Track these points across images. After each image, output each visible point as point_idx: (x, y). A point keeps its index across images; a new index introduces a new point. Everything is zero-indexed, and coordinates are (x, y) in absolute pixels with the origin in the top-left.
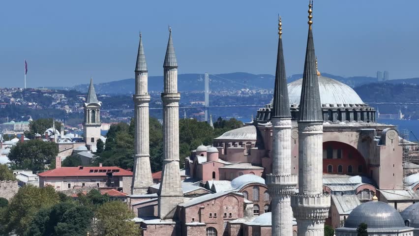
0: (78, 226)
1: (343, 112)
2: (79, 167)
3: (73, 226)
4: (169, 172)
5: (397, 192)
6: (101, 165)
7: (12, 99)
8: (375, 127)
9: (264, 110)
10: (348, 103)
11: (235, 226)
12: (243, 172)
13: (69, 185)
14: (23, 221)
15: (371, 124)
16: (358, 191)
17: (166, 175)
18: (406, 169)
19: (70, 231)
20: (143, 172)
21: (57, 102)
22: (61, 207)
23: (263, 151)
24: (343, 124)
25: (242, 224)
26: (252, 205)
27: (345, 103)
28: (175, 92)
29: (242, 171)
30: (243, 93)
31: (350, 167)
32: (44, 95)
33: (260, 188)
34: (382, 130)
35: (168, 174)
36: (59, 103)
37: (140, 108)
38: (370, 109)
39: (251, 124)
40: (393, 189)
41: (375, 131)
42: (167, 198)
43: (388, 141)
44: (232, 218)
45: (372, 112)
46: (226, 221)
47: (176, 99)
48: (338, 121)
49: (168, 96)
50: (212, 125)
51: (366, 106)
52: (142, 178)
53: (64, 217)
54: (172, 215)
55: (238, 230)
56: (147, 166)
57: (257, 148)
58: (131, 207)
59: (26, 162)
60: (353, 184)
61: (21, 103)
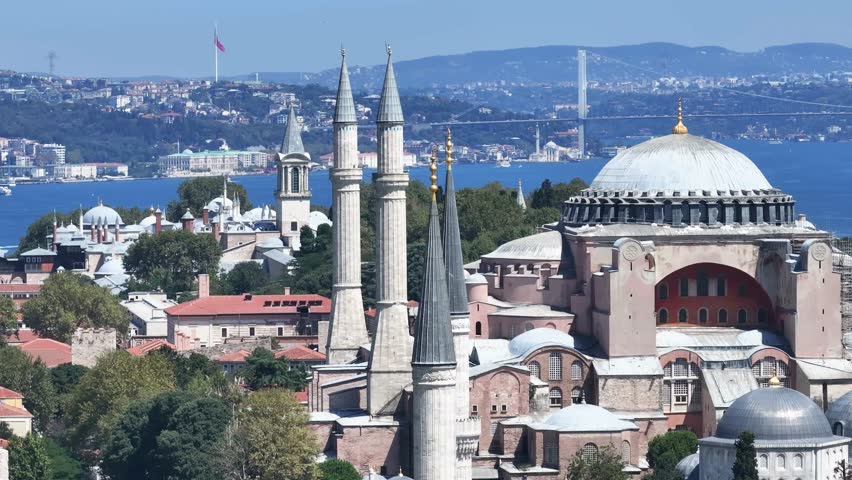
0: (199, 437)
1: (729, 206)
2: (244, 295)
3: (190, 437)
4: (387, 326)
5: (828, 363)
6: (287, 292)
7: (190, 104)
8: (789, 236)
9: (576, 200)
10: (738, 188)
11: (512, 430)
12: (533, 322)
13: (224, 331)
14: (102, 423)
15: (783, 229)
16: (754, 362)
17: (381, 332)
18: (847, 316)
19: (185, 446)
20: (348, 318)
21: (281, 108)
22: (170, 400)
23: (572, 283)
24: (728, 229)
25: (525, 427)
26: (546, 390)
27: (732, 189)
28: (398, 172)
29: (530, 321)
30: (662, 86)
31: (742, 314)
32: (255, 95)
33: (563, 355)
34: (802, 242)
35: (384, 329)
36: (283, 112)
37: (342, 195)
38: (783, 200)
39: (554, 228)
40: (823, 357)
41: (789, 245)
42: (385, 375)
43: (812, 264)
44: (508, 414)
45: (786, 205)
46: (496, 420)
47: (401, 184)
48: (719, 223)
49: (385, 179)
50: (521, 201)
51: (775, 192)
52: (346, 329)
53: (173, 421)
54: (393, 408)
55: (518, 439)
56: (356, 306)
57: (561, 277)
58: (320, 390)
59: (158, 273)
60: (745, 348)
61: (208, 113)
